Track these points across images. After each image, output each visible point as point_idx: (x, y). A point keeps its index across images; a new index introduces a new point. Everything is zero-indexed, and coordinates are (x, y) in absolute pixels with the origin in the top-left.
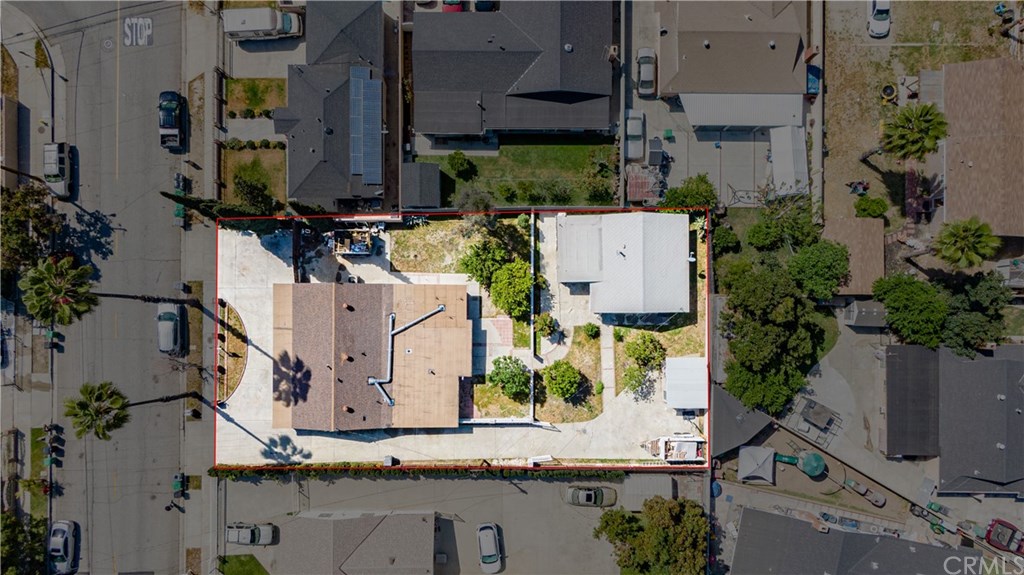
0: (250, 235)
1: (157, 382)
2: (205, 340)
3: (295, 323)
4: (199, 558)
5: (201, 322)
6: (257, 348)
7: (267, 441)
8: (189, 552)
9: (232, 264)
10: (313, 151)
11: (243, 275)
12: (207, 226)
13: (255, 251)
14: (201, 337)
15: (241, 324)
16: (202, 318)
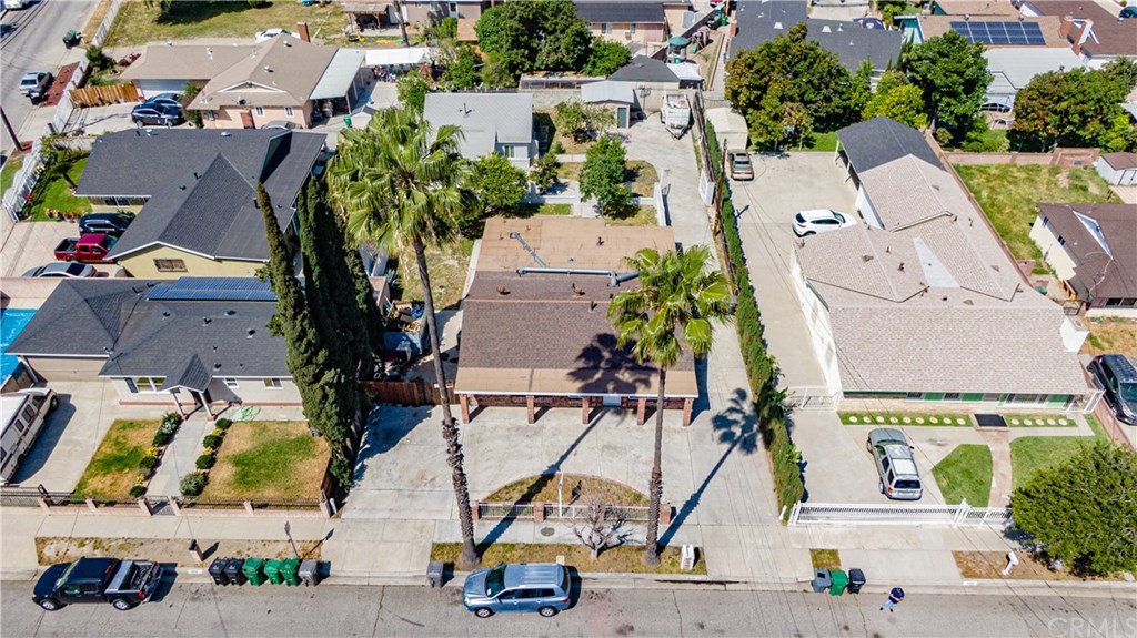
0: (363, 468)
1: (632, 629)
2: (547, 540)
3: (523, 365)
4: (972, 554)
5: (513, 546)
6: (563, 458)
7: (726, 446)
8: (968, 574)
9: (409, 496)
10: (252, 332)
11: (434, 479)
12: (330, 534)
13: (394, 462)
14: (540, 546)
15: (521, 483)
16: (504, 545)
